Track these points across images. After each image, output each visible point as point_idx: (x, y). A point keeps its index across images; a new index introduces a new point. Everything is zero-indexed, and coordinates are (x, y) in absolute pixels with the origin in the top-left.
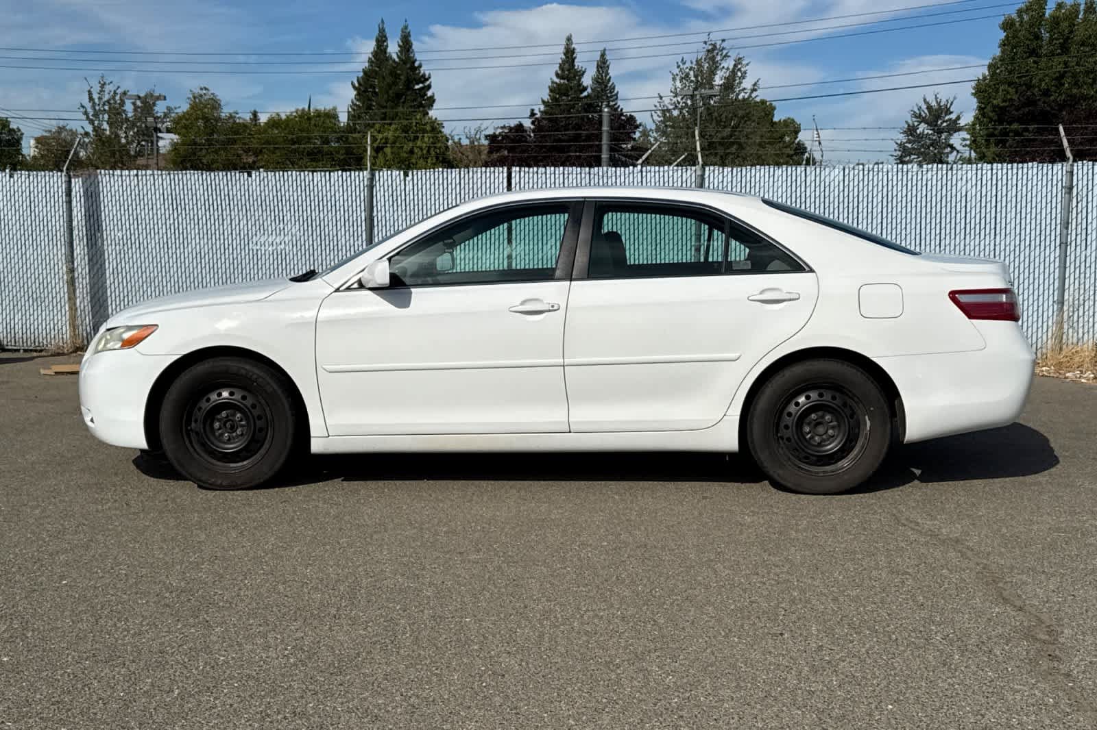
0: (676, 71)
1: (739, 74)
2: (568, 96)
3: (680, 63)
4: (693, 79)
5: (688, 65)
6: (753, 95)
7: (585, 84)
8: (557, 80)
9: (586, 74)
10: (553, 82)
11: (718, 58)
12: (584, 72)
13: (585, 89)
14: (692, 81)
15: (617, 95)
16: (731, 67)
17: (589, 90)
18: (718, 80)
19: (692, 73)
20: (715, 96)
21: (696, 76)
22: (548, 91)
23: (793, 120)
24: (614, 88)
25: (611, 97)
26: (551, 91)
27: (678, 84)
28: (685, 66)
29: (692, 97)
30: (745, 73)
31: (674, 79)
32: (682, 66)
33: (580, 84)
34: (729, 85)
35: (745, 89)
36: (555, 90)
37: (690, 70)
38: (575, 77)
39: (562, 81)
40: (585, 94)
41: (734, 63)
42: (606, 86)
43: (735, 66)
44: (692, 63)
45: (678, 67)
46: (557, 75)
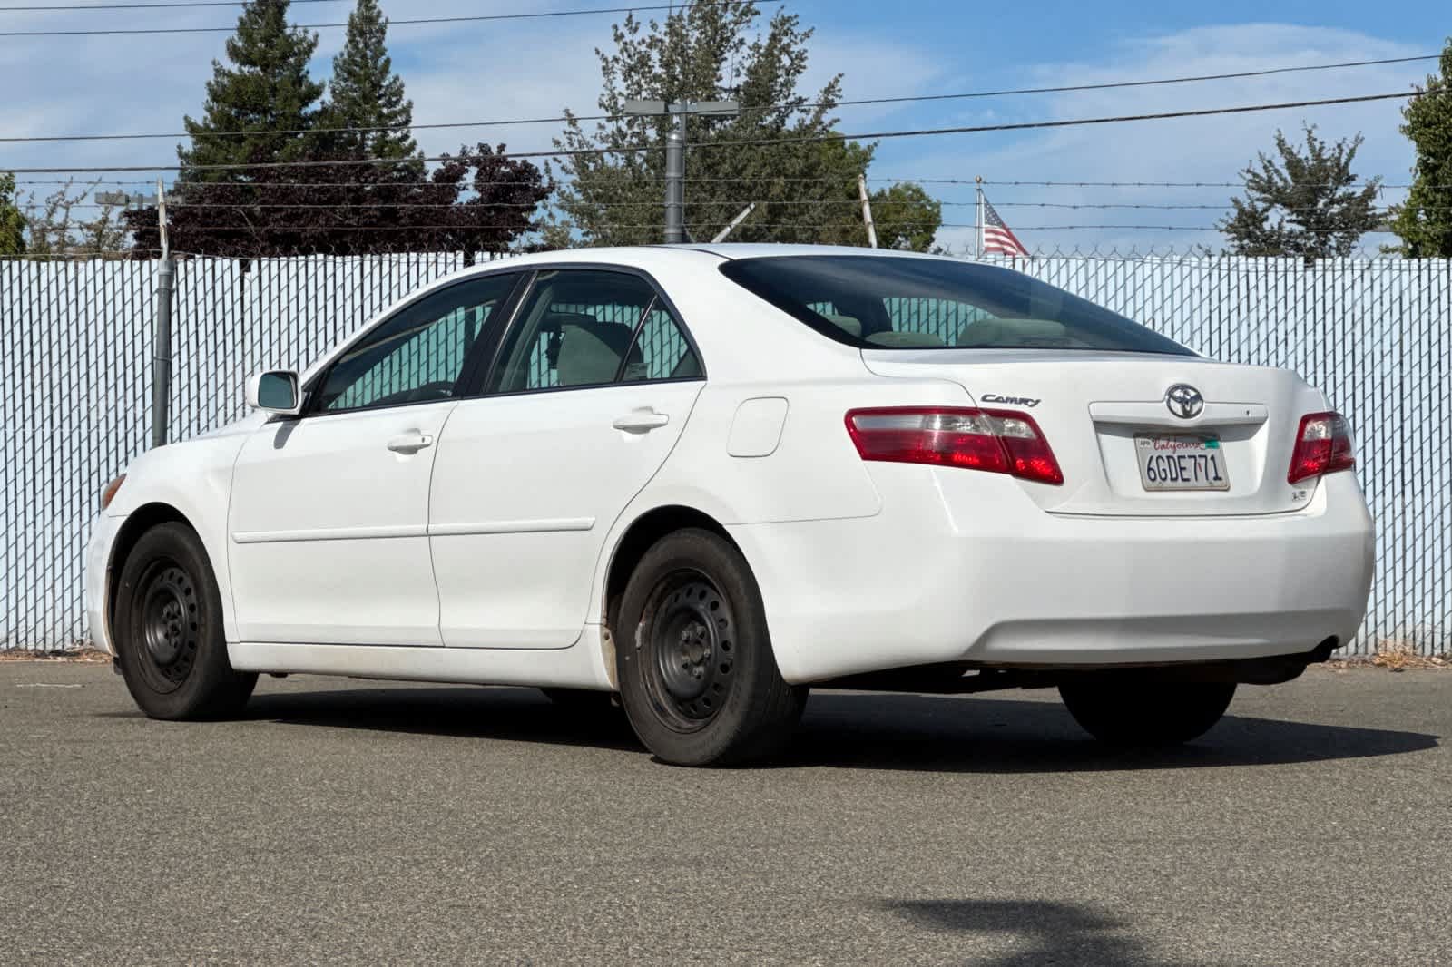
0: (612, 49)
1: (786, 61)
2: (265, 112)
3: (623, 29)
4: (658, 70)
5: (645, 32)
6: (826, 118)
7: (315, 79)
8: (234, 68)
9: (316, 53)
10: (219, 72)
11: (729, 17)
12: (312, 46)
13: (315, 92)
14: (656, 78)
15: (406, 111)
16: (764, 42)
17: (327, 97)
18: (732, 72)
19: (655, 55)
20: (722, 119)
21: (667, 65)
22: (206, 97)
23: (918, 191)
24: (399, 93)
25: (393, 116)
26: (215, 96)
27: (620, 85)
28: (637, 38)
29: (662, 122)
30: (801, 56)
31: (607, 71)
32: (628, 38)
33: (299, 80)
34: (759, 91)
35: (800, 101)
36: (229, 96)
37: (650, 46)
38: (284, 57)
39: (246, 69)
40: (315, 106)
41: (770, 30)
42: (376, 86)
43: (774, 38)
44: (654, 27)
45: (619, 38)
46: (234, 53)
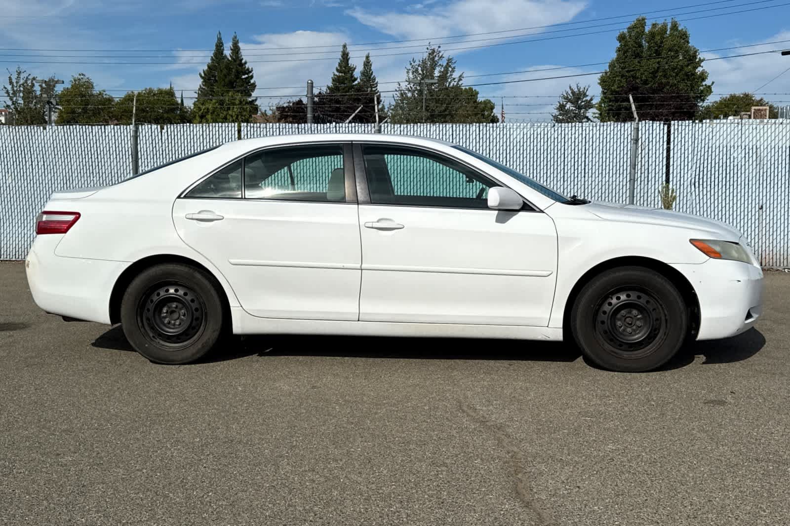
0: (409, 67)
1: (450, 69)
2: (344, 84)
3: (412, 62)
4: (420, 72)
5: (417, 63)
6: (460, 83)
7: (356, 76)
8: (337, 74)
9: (356, 70)
10: (334, 75)
11: (436, 59)
12: (355, 69)
13: (356, 79)
14: (420, 74)
15: (377, 83)
16: (445, 64)
17: (359, 80)
18: (437, 73)
19: (420, 68)
20: (435, 84)
21: (422, 71)
22: (331, 80)
23: (490, 101)
24: (375, 79)
25: (373, 85)
26: (333, 80)
27: (411, 76)
28: (415, 64)
29: (420, 84)
30: (454, 68)
31: (408, 72)
32: (413, 64)
33: (352, 76)
34: (444, 77)
35: (454, 79)
36: (336, 80)
37: (419, 66)
38: (349, 71)
39: (340, 74)
40: (356, 82)
41: (447, 62)
42: (370, 78)
43: (447, 64)
44: (419, 61)
45: (411, 64)
46: (337, 70)
